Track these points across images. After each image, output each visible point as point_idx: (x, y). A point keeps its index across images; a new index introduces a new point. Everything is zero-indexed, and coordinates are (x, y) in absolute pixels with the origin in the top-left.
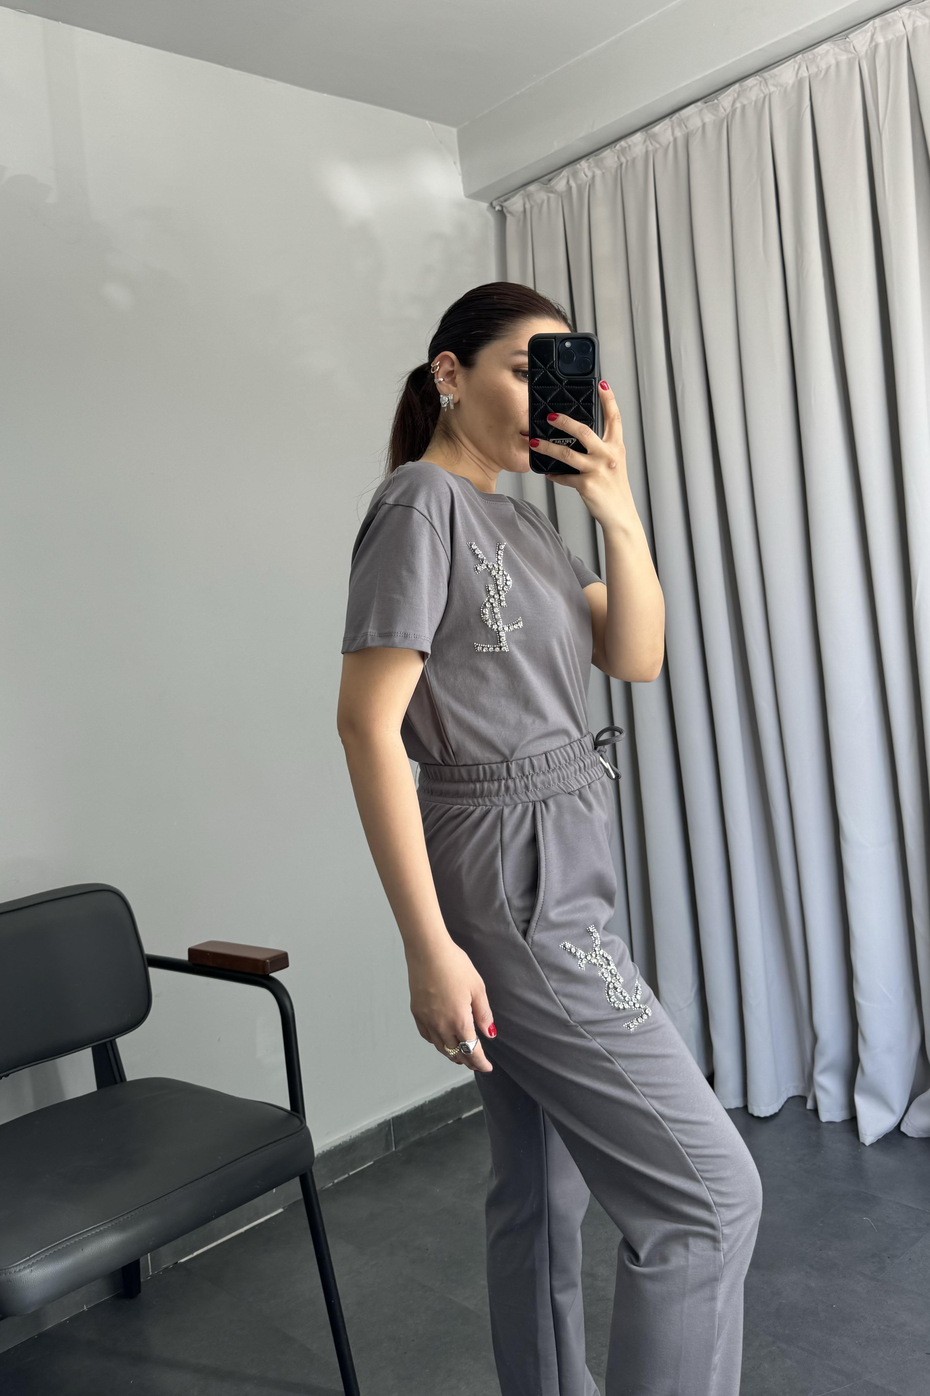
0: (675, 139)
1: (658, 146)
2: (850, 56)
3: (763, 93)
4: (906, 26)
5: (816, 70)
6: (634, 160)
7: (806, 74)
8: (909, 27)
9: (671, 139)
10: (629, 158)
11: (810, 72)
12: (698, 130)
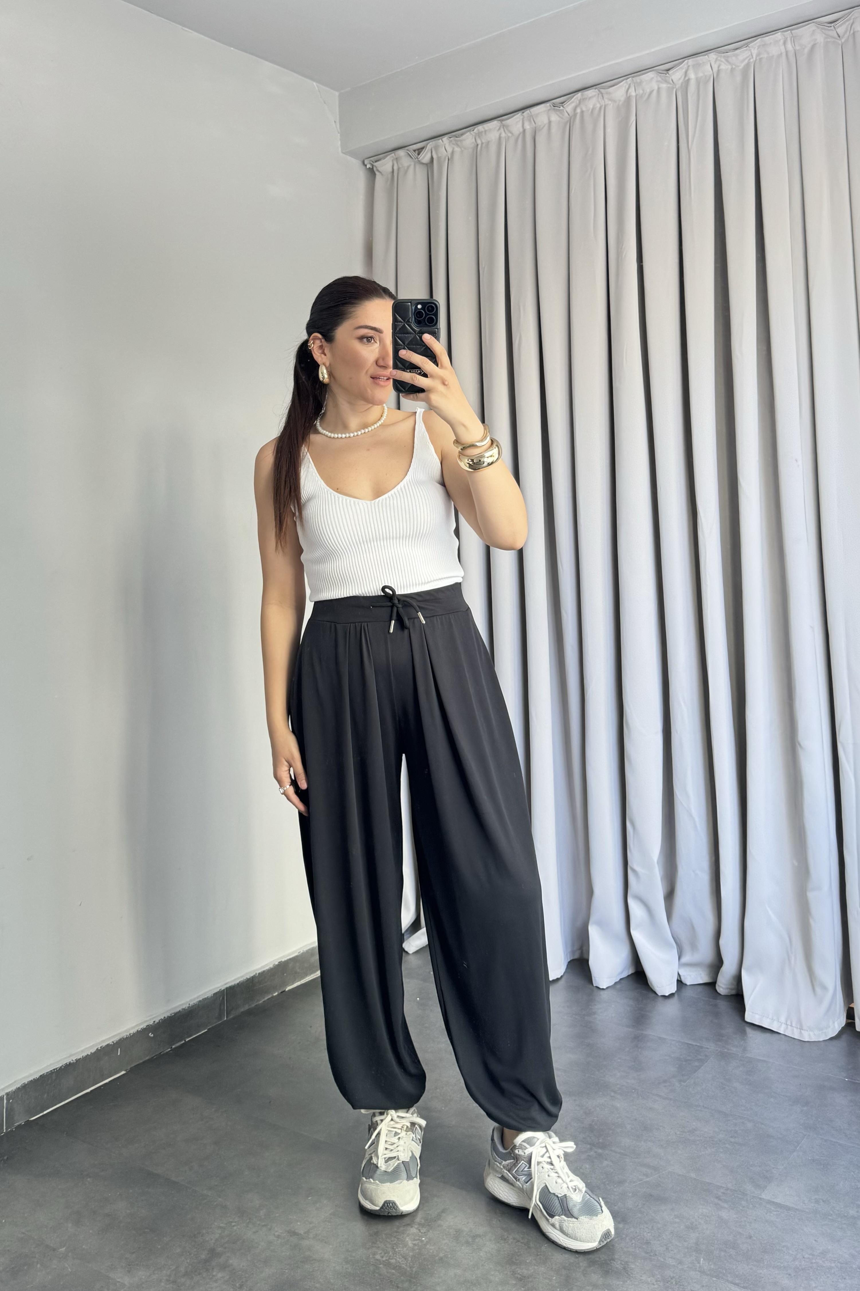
0: (524, 131)
1: (510, 135)
2: (669, 85)
3: (600, 104)
4: (713, 67)
5: (641, 92)
6: (488, 143)
7: (633, 94)
8: (715, 69)
9: (521, 130)
10: (483, 141)
11: (637, 92)
12: (544, 127)
